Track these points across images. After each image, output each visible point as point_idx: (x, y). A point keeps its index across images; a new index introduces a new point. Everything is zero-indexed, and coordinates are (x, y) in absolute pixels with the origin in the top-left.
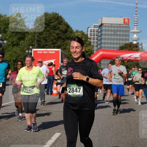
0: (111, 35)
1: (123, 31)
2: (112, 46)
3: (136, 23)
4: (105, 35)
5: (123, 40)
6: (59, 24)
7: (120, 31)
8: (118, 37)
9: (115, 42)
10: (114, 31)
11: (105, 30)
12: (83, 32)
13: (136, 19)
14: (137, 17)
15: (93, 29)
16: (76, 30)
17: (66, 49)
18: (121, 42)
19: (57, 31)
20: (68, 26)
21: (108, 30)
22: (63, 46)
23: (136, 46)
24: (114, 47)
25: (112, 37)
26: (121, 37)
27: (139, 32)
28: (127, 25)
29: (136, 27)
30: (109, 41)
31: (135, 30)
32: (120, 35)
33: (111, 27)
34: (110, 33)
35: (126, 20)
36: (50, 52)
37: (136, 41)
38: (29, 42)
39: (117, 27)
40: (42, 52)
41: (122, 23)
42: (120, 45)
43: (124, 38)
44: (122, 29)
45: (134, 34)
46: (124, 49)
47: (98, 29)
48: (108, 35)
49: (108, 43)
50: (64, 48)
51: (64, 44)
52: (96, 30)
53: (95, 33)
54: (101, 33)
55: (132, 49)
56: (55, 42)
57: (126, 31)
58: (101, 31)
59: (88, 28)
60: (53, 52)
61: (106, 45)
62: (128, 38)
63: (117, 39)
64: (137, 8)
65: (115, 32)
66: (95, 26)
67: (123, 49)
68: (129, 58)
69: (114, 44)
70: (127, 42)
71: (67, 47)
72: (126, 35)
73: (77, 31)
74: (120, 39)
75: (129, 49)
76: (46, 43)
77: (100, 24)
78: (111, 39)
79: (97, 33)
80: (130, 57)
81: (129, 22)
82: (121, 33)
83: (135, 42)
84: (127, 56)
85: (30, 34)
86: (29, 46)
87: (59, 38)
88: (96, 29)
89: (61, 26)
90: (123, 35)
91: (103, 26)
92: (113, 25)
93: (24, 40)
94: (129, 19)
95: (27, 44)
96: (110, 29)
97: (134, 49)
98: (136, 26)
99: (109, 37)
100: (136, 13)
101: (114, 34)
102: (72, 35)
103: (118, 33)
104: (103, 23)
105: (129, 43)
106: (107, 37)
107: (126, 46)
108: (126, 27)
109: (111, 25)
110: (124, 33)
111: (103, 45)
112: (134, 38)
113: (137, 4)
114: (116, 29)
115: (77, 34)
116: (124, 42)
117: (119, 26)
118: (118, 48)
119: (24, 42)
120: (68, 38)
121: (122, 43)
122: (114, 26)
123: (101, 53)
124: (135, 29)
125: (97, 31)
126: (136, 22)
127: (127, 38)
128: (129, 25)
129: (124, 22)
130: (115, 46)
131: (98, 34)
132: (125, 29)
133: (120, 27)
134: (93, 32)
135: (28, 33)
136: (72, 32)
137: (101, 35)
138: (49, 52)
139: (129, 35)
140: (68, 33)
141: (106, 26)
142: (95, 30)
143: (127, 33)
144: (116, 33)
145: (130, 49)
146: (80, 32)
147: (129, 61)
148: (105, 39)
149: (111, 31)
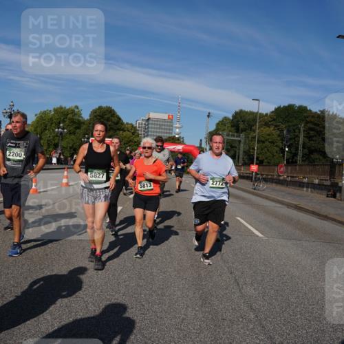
0: (157, 128)
1: (167, 125)
4: (152, 128)
5: (167, 133)
6: (112, 116)
7: (165, 125)
8: (163, 131)
10: (159, 125)
11: (152, 124)
12: (132, 125)
14: (179, 114)
15: (141, 122)
19: (110, 123)
20: (120, 119)
21: (154, 124)
23: (178, 139)
26: (166, 131)
27: (181, 127)
29: (178, 122)
31: (178, 125)
32: (165, 129)
35: (171, 117)
37: (178, 134)
41: (167, 118)
43: (168, 131)
46: (168, 141)
47: (145, 122)
48: (154, 128)
53: (143, 126)
54: (148, 126)
57: (170, 126)
58: (148, 124)
59: (137, 121)
62: (172, 132)
64: (179, 106)
66: (143, 120)
70: (171, 136)
73: (127, 124)
74: (164, 133)
77: (148, 118)
79: (145, 126)
82: (166, 127)
83: (177, 136)
84: (171, 147)
85: (86, 124)
86: (85, 135)
87: (111, 129)
89: (113, 118)
91: (150, 120)
93: (80, 129)
95: (82, 133)
96: (156, 123)
97: (176, 142)
99: (155, 130)
100: (179, 110)
101: (160, 128)
102: (123, 127)
103: (163, 127)
104: (150, 117)
106: (153, 130)
107: (170, 139)
108: (170, 122)
109: (157, 120)
110: (168, 128)
112: (176, 132)
113: (180, 103)
114: (161, 123)
116: (168, 135)
117: (164, 121)
120: (119, 130)
122: (160, 121)
125: (145, 124)
128: (173, 121)
129: (169, 118)
132: (169, 124)
134: (141, 125)
135: (84, 123)
136: (123, 124)
137: (148, 128)
139: (172, 130)
140: (119, 124)
141: (152, 120)
142: (143, 123)
143: (171, 128)
145: (173, 142)
146: (130, 124)
147: (174, 152)
148: (151, 131)
149: (157, 125)
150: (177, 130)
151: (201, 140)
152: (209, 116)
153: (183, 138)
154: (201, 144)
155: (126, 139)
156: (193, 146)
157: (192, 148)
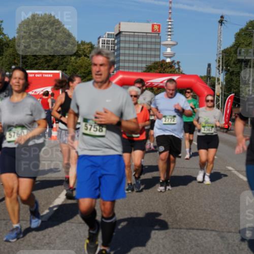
0: (134, 49)
1: (151, 43)
2: (135, 65)
3: (170, 32)
4: (125, 48)
5: (151, 56)
7: (147, 43)
8: (144, 52)
9: (140, 59)
11: (125, 42)
12: (92, 44)
13: (170, 25)
14: (171, 22)
15: (106, 39)
16: (82, 42)
17: (66, 70)
18: (148, 59)
21: (129, 42)
22: (62, 66)
23: (171, 65)
24: (137, 68)
25: (136, 52)
26: (149, 53)
27: (174, 45)
28: (157, 35)
29: (169, 37)
30: (131, 58)
31: (169, 42)
32: (147, 49)
33: (134, 36)
34: (131, 45)
35: (156, 27)
36: (46, 76)
37: (170, 57)
38: (9, 59)
39: (143, 37)
40: (33, 75)
41: (150, 31)
42: (147, 64)
43: (153, 53)
44: (149, 40)
45: (168, 47)
46: (153, 70)
47: (113, 39)
48: (129, 48)
49: (129, 61)
50: (63, 68)
51: (63, 63)
52: (112, 41)
53: (110, 45)
54: (118, 46)
55: (164, 70)
56: (50, 60)
57: (156, 43)
58: (119, 42)
59: (99, 38)
60: (50, 76)
61: (127, 65)
62: (159, 54)
63: (142, 55)
64: (170, 8)
65: (139, 44)
66: (109, 36)
67: (151, 69)
68: (161, 84)
69: (138, 62)
70: (157, 60)
71: (68, 66)
72: (155, 50)
74: (146, 56)
75: (159, 70)
76: (35, 61)
77: (117, 32)
78: (133, 55)
79: (113, 45)
80: (162, 82)
81: (159, 29)
82: (149, 46)
83: (168, 60)
85: (11, 47)
88: (111, 39)
90: (151, 49)
91: (121, 35)
92: (136, 34)
93: (2, 55)
94: (159, 26)
95: (6, 62)
96: (132, 39)
97: (167, 70)
98: (170, 35)
99: (131, 52)
100: (170, 16)
101: (138, 48)
103: (144, 46)
104: (121, 31)
105: (160, 62)
106: (127, 52)
107: (156, 65)
108: (155, 37)
109: (134, 34)
110: (153, 46)
111: (121, 64)
112: (167, 53)
113: (171, 2)
114: (140, 39)
115: (83, 48)
116: (153, 59)
117: (146, 35)
118: (145, 69)
119: (3, 58)
121: (151, 61)
122: (138, 35)
123: (120, 76)
124: (169, 39)
125: (113, 43)
126: (169, 30)
127: (157, 53)
128: (160, 35)
129: (153, 30)
130: (140, 65)
131: (114, 47)
132: (153, 40)
133: (147, 37)
134: (107, 44)
137: (119, 49)
138: (44, 75)
139: (159, 50)
141: (125, 35)
142: (109, 40)
143: (158, 47)
144: (141, 46)
145: (161, 70)
146: (88, 44)
148: (125, 55)
149: (134, 42)
150: (169, 50)
151: (209, 65)
152: (221, 22)
153: (178, 63)
154: (209, 72)
155: (83, 70)
156: (195, 76)
157: (193, 80)
